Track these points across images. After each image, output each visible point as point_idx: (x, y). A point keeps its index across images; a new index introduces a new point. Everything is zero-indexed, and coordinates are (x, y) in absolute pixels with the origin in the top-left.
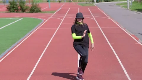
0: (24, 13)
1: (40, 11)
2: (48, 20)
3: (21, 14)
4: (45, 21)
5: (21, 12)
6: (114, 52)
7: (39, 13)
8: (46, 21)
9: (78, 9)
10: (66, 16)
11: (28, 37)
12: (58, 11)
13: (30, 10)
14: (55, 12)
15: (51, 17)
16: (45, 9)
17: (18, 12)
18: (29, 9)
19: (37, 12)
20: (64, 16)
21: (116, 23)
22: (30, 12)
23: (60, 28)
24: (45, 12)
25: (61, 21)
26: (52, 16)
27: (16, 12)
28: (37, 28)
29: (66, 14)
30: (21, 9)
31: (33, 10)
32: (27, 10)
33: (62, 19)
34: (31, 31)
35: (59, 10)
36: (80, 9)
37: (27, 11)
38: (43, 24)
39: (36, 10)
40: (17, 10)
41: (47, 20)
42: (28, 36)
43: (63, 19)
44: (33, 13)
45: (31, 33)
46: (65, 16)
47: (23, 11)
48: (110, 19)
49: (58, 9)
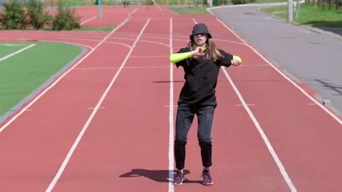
0: (40, 31)
1: (77, 26)
2: (95, 48)
3: (31, 32)
4: (89, 50)
5: (32, 28)
6: (257, 124)
7: (74, 32)
8: (93, 50)
9: (169, 21)
10: (140, 38)
11: (49, 88)
12: (122, 27)
13: (53, 23)
14: (115, 30)
15: (104, 41)
16: (88, 23)
17: (25, 29)
18: (52, 21)
19: (71, 29)
20: (136, 38)
21: (262, 56)
22: (54, 29)
23: (125, 66)
24: (91, 29)
25: (129, 49)
26: (106, 38)
27: (21, 28)
28: (70, 67)
29: (139, 32)
30: (31, 22)
31: (62, 22)
32: (47, 23)
33: (132, 46)
34: (56, 75)
35: (123, 24)
36: (173, 21)
37: (46, 26)
38: (85, 58)
39: (68, 24)
40: (23, 24)
41: (93, 47)
42: (49, 86)
43: (134, 46)
44: (62, 32)
45: (57, 78)
46: (138, 38)
47: (38, 26)
48: (246, 44)
49: (122, 21)
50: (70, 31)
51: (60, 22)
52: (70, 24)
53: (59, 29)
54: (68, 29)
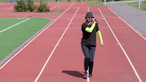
0: (32, 12)
1: (48, 11)
2: (56, 20)
3: (28, 13)
4: (53, 21)
5: (29, 11)
6: (125, 53)
8: (55, 21)
9: (88, 9)
10: (75, 16)
13: (38, 9)
14: (64, 12)
15: (59, 17)
16: (53, 9)
17: (26, 12)
18: (37, 8)
19: (46, 12)
20: (73, 16)
21: (127, 23)
22: (38, 12)
23: (69, 27)
24: (54, 12)
25: (71, 20)
26: (60, 16)
27: (24, 11)
28: (46, 28)
29: (75, 13)
30: (29, 9)
31: (42, 9)
32: (36, 9)
33: (71, 19)
34: (39, 32)
35: (67, 10)
37: (35, 11)
38: (51, 24)
39: (44, 10)
40: (25, 10)
41: (55, 19)
42: (36, 36)
43: (72, 19)
44: (42, 13)
45: (39, 33)
46: (74, 16)
47: (32, 10)
48: (120, 18)
50: (45, 13)
51: (41, 8)
52: (45, 10)
53: (41, 12)
54: (44, 12)
